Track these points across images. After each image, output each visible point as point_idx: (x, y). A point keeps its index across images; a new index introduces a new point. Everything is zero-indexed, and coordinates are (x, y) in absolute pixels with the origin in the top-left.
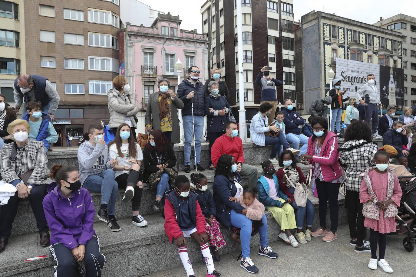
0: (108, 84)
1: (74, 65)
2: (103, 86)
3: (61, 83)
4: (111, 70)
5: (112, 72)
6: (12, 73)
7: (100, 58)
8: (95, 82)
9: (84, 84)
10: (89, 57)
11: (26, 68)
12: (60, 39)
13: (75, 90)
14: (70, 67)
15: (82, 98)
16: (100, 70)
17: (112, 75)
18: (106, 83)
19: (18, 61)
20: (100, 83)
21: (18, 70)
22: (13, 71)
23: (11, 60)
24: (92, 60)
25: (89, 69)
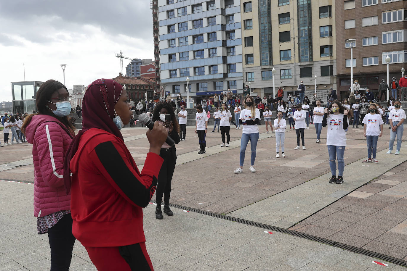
0: (399, 53)
1: (370, 42)
2: (395, 56)
3: (360, 58)
4: (403, 41)
5: (404, 42)
6: (328, 55)
7: (392, 32)
8: (387, 54)
9: (378, 56)
10: (383, 33)
11: (336, 50)
12: (359, 24)
13: (370, 62)
14: (367, 44)
15: (376, 68)
16: (392, 42)
17: (403, 45)
18: (397, 53)
19: (331, 46)
20: (392, 53)
21: (331, 52)
22: (328, 53)
23: (327, 46)
24: (385, 35)
25: (383, 43)
